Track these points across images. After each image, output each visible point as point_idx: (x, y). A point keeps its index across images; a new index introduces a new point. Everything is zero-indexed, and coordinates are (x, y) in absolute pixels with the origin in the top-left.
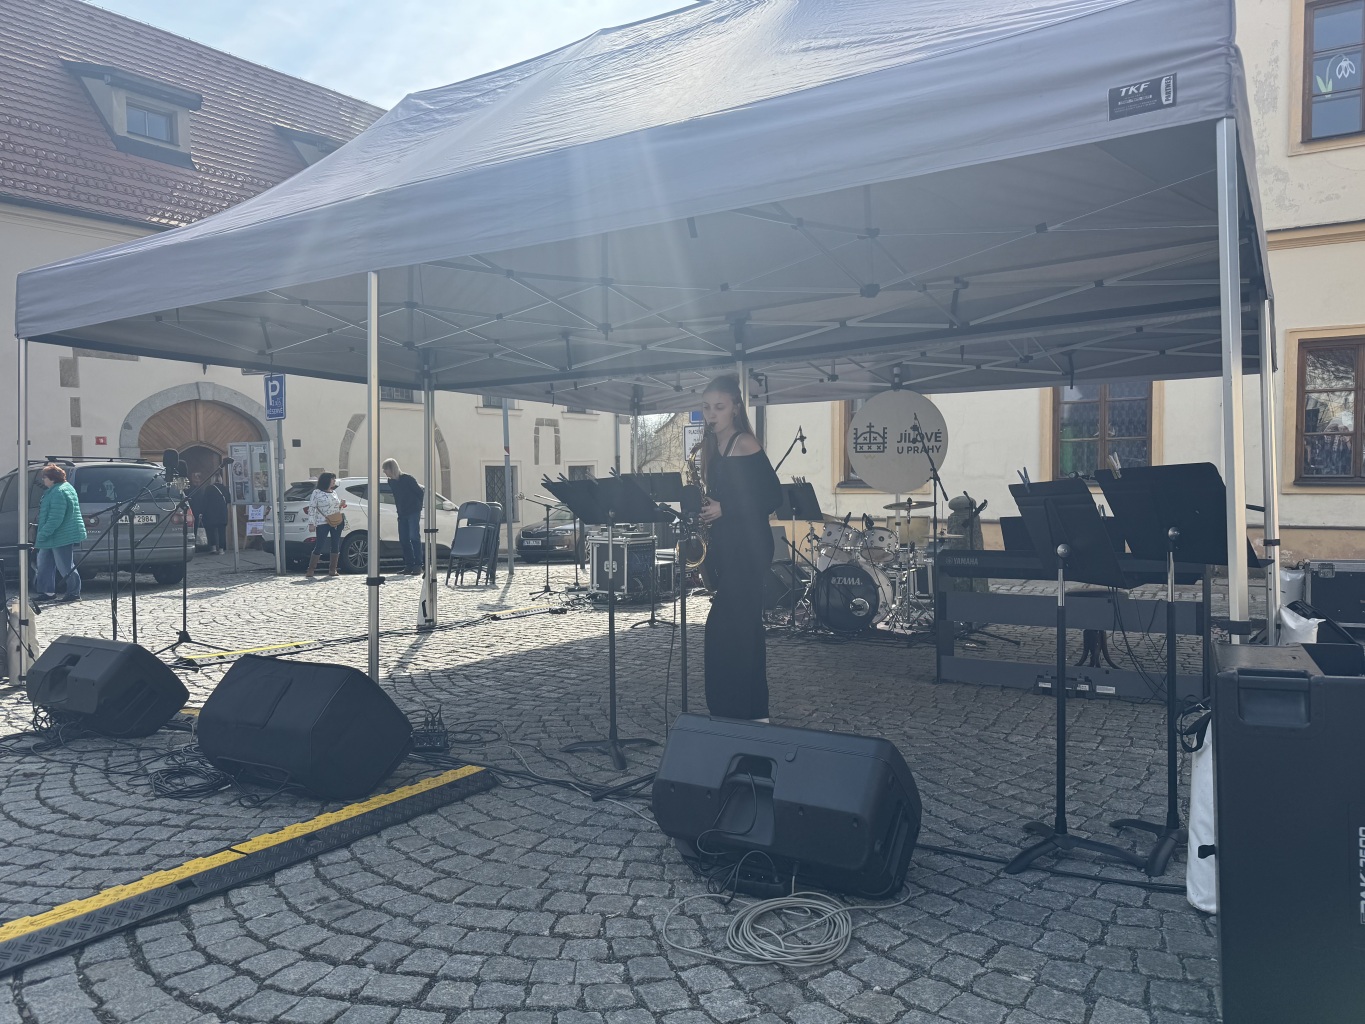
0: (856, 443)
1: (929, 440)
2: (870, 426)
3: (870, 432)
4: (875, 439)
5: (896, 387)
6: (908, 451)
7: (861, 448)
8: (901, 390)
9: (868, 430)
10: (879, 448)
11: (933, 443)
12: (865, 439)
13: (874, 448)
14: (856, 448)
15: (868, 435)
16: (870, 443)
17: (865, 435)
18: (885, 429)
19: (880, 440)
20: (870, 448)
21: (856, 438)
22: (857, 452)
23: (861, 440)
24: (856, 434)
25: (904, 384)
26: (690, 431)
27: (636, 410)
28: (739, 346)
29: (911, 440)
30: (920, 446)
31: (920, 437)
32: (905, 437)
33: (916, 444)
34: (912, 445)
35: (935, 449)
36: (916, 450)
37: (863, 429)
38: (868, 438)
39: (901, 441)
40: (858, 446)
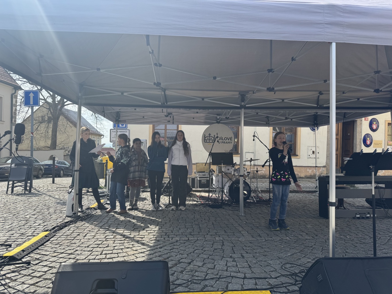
0: (205, 139)
1: (228, 140)
2: (210, 134)
3: (210, 136)
4: (211, 138)
5: (218, 123)
6: (222, 143)
7: (207, 141)
9: (209, 135)
10: (212, 141)
11: (230, 141)
12: (208, 138)
13: (211, 141)
14: (205, 141)
15: (209, 137)
16: (209, 140)
17: (208, 137)
18: (214, 135)
19: (213, 139)
20: (209, 141)
21: (205, 138)
22: (205, 142)
23: (206, 139)
24: (205, 136)
25: (221, 122)
26: (113, 131)
27: (117, 122)
28: (243, 103)
29: (223, 139)
30: (226, 141)
31: (226, 139)
32: (221, 138)
33: (224, 141)
34: (223, 141)
35: (230, 143)
36: (224, 142)
37: (207, 135)
38: (209, 138)
39: (220, 139)
40: (205, 140)
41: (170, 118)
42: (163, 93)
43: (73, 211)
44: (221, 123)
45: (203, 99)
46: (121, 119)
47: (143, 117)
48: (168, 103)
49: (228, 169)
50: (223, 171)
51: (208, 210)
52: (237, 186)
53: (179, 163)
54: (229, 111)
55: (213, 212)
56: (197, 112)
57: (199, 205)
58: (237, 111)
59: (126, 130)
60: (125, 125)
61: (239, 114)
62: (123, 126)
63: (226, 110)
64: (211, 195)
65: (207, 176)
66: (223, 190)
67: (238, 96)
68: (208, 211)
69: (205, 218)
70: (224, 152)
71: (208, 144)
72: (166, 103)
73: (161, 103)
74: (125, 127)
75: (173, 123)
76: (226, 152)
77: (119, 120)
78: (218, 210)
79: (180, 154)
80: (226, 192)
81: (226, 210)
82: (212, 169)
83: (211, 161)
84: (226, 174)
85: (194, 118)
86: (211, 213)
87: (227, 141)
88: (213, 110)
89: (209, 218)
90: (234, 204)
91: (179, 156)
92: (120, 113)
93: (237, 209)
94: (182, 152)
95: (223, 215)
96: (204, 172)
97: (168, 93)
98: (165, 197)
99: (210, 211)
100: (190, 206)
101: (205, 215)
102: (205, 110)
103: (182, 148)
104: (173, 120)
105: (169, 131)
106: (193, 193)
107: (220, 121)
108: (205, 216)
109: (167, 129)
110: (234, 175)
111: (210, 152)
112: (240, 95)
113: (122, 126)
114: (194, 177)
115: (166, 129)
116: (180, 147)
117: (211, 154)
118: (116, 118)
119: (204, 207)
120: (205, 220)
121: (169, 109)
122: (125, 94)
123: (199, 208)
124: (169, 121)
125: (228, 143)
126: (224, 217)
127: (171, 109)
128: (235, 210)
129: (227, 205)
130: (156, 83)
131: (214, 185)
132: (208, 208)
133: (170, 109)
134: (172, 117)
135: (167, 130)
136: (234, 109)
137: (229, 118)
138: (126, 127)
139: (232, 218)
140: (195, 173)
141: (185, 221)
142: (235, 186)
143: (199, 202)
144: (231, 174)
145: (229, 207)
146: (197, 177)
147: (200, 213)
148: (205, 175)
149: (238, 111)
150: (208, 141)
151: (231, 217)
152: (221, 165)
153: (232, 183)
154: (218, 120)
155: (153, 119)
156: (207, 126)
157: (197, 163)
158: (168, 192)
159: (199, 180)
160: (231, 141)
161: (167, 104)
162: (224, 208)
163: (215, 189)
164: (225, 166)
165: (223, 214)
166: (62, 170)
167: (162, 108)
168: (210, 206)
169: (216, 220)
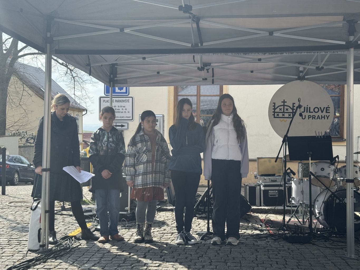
0: (274, 112)
1: (322, 112)
2: (284, 102)
3: (284, 105)
4: (287, 110)
5: (301, 78)
6: (309, 118)
7: (278, 115)
8: (305, 81)
9: (282, 104)
10: (290, 115)
11: (324, 113)
12: (280, 109)
13: (286, 115)
14: (274, 115)
15: (282, 107)
16: (284, 112)
17: (280, 107)
18: (293, 104)
19: (290, 110)
20: (283, 115)
21: (275, 109)
22: (274, 117)
23: (277, 110)
24: (274, 106)
25: (306, 77)
26: (104, 101)
27: (112, 83)
28: (352, 38)
29: (311, 111)
30: (316, 115)
31: (316, 110)
32: (308, 109)
33: (314, 114)
34: (311, 114)
35: (326, 117)
36: (314, 117)
37: (279, 103)
38: (282, 110)
39: (304, 112)
40: (276, 114)
41: (208, 72)
42: (195, 25)
43: (39, 241)
44: (307, 79)
45: (271, 33)
46: (120, 77)
47: (158, 73)
48: (204, 44)
49: (323, 169)
50: (311, 172)
51: (283, 247)
52: (340, 201)
53: (228, 156)
54: (324, 53)
55: (292, 251)
56: (260, 60)
57: (265, 237)
58: (339, 53)
59: (127, 99)
60: (125, 88)
61: (345, 60)
62: (122, 91)
63: (318, 53)
64: (287, 218)
65: (280, 181)
66: (312, 209)
67: (341, 25)
68: (283, 249)
69: (277, 260)
70: (314, 135)
71: (281, 121)
72: (200, 45)
73: (192, 45)
74: (125, 91)
75: (213, 83)
76: (318, 135)
77: (115, 79)
78: (303, 247)
79: (228, 139)
80: (319, 213)
81: (319, 248)
82: (289, 168)
83: (288, 153)
84: (317, 177)
85: (252, 72)
86: (289, 251)
87: (320, 114)
88: (291, 53)
89: (286, 261)
90: (333, 237)
91: (228, 142)
92: (116, 66)
93: (340, 247)
94: (233, 135)
95: (313, 257)
96: (274, 175)
97: (204, 24)
98: (199, 220)
99: (286, 248)
100: (247, 239)
101: (277, 255)
102: (276, 54)
103: (231, 128)
104: (213, 76)
105: (206, 98)
106: (252, 213)
107: (304, 77)
108: (277, 257)
109: (201, 94)
110: (335, 180)
111: (286, 136)
112: (347, 21)
113: (119, 91)
114: (253, 185)
115: (198, 95)
116: (228, 125)
117: (287, 140)
118: (110, 76)
119: (275, 240)
120: (277, 264)
121: (206, 54)
122: (126, 31)
123: (265, 242)
124: (206, 79)
125: (322, 117)
126: (315, 260)
127: (211, 54)
128: (338, 247)
129: (321, 237)
130: (183, 6)
131: (293, 198)
132: (282, 243)
133: (208, 54)
134: (210, 71)
135: (200, 96)
136: (334, 51)
137: (322, 68)
138: (126, 93)
139: (332, 263)
140: (256, 177)
141: (240, 265)
142: (338, 201)
143: (265, 232)
144: (329, 178)
145: (325, 241)
146: (260, 185)
147: (268, 251)
148: (276, 181)
149: (342, 53)
150: (281, 115)
151: (330, 260)
152: (309, 160)
153: (330, 196)
154: (301, 74)
155: (175, 75)
156: (278, 87)
157: (258, 158)
158: (204, 212)
159: (264, 191)
160: (328, 114)
161: (202, 45)
162: (315, 243)
163: (296, 209)
164: (316, 163)
165: (313, 254)
166: (17, 172)
167: (193, 54)
168: (286, 239)
169: (299, 265)
